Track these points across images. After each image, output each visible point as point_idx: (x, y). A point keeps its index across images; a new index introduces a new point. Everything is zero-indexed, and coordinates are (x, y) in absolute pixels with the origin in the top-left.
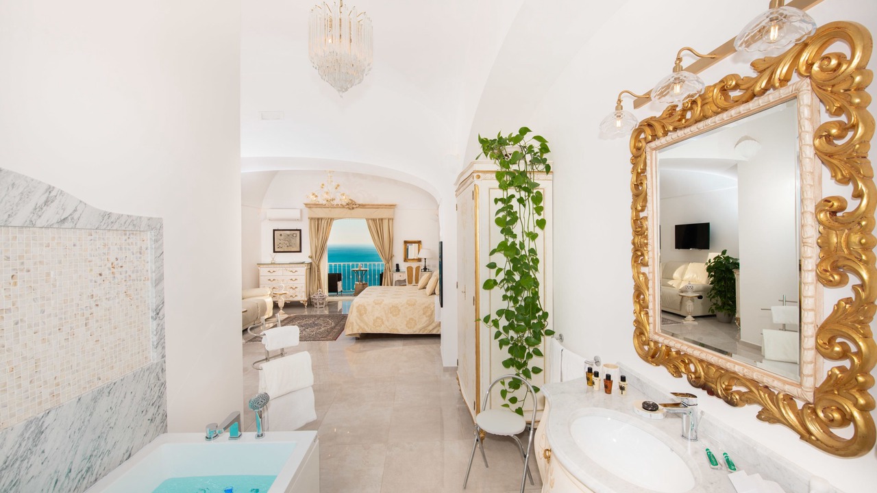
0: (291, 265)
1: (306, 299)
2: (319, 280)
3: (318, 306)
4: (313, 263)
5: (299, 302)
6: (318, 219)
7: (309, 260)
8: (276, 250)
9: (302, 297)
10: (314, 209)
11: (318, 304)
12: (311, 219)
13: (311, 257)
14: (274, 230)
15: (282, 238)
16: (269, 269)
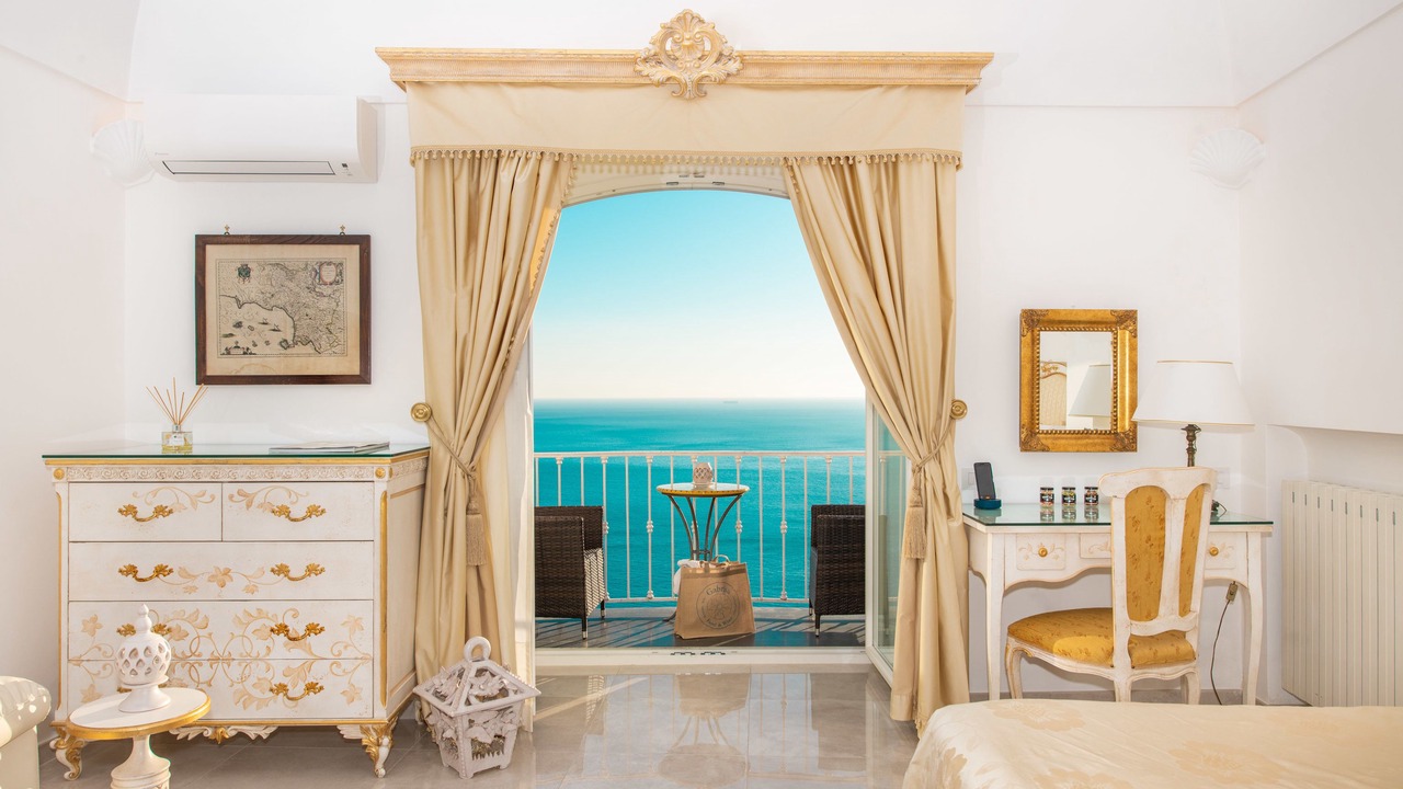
0: (281, 470)
1: (382, 715)
2: (479, 571)
3: (467, 762)
4: (441, 457)
5: (331, 731)
6: (476, 159)
7: (416, 435)
8: (215, 366)
9: (351, 696)
10: (452, 97)
11: (465, 749)
12: (429, 160)
13: (425, 414)
14: (202, 242)
15: (252, 288)
16: (124, 495)
